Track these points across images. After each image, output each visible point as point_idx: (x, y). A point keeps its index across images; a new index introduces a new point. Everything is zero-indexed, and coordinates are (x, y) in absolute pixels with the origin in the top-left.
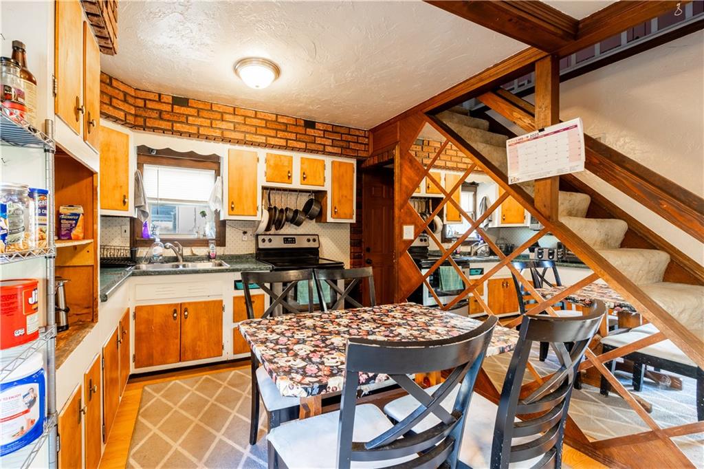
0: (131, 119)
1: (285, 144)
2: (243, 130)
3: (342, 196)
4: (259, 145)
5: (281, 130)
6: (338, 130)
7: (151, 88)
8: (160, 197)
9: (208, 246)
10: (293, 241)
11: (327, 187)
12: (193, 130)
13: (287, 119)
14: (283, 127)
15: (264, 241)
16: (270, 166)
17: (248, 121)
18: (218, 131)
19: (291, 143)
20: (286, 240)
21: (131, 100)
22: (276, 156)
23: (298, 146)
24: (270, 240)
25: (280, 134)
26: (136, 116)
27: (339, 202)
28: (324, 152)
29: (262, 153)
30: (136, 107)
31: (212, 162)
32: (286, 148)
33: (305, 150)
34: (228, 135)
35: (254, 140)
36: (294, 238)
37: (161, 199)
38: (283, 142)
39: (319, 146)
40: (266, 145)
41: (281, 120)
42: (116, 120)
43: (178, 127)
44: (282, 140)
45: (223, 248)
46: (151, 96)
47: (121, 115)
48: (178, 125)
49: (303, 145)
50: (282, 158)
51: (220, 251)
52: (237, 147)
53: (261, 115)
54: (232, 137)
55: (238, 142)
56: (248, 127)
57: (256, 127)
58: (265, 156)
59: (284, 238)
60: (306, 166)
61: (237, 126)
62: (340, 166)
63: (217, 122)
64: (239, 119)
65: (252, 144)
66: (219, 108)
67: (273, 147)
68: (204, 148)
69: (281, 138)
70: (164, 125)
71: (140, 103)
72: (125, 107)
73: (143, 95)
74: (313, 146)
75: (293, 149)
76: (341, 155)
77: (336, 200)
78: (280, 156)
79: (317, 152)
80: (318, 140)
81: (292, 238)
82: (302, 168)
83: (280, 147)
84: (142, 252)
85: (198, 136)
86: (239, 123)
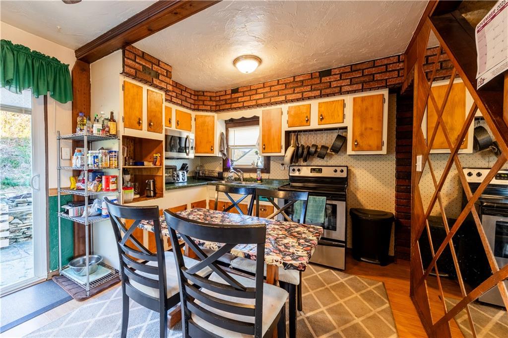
0: (213, 108)
1: (301, 96)
2: (269, 96)
3: (366, 129)
4: (281, 102)
5: (297, 87)
6: (358, 67)
7: (220, 90)
8: (235, 145)
9: (256, 172)
10: (320, 171)
11: (348, 122)
12: (241, 105)
13: (303, 77)
14: (300, 84)
15: (294, 170)
16: (291, 115)
17: (273, 89)
18: (254, 101)
19: (306, 95)
20: (313, 170)
21: (213, 99)
22: (295, 107)
23: (313, 95)
24: (299, 170)
25: (297, 90)
26: (216, 105)
27: (362, 135)
28: (341, 93)
29: (285, 107)
30: (216, 101)
31: (254, 121)
32: (303, 99)
33: (321, 96)
34: (260, 102)
35: (276, 100)
36: (321, 169)
37: (236, 146)
38: (299, 96)
39: (334, 89)
40: (286, 102)
41: (297, 79)
42: (207, 111)
43: (234, 105)
44: (299, 94)
45: (268, 174)
46: (223, 93)
47: (209, 108)
48: (234, 104)
49: (318, 93)
50: (301, 107)
51: (265, 176)
52: (268, 108)
53: (282, 81)
54: (262, 103)
55: (267, 104)
56: (273, 93)
57: (278, 91)
58: (288, 109)
59: (311, 169)
60: (323, 109)
61: (266, 94)
62: (362, 101)
63: (254, 96)
64: (267, 89)
65: (276, 103)
66: (255, 87)
67: (292, 101)
68: (248, 114)
69: (298, 93)
70: (227, 106)
71: (218, 99)
72: (211, 103)
73: (218, 94)
74: (328, 91)
75: (309, 98)
76: (362, 90)
77: (357, 134)
78: (299, 106)
79: (334, 94)
80: (334, 84)
81: (319, 169)
82: (319, 111)
83: (298, 100)
84: (226, 175)
85: (244, 107)
86: (267, 92)
